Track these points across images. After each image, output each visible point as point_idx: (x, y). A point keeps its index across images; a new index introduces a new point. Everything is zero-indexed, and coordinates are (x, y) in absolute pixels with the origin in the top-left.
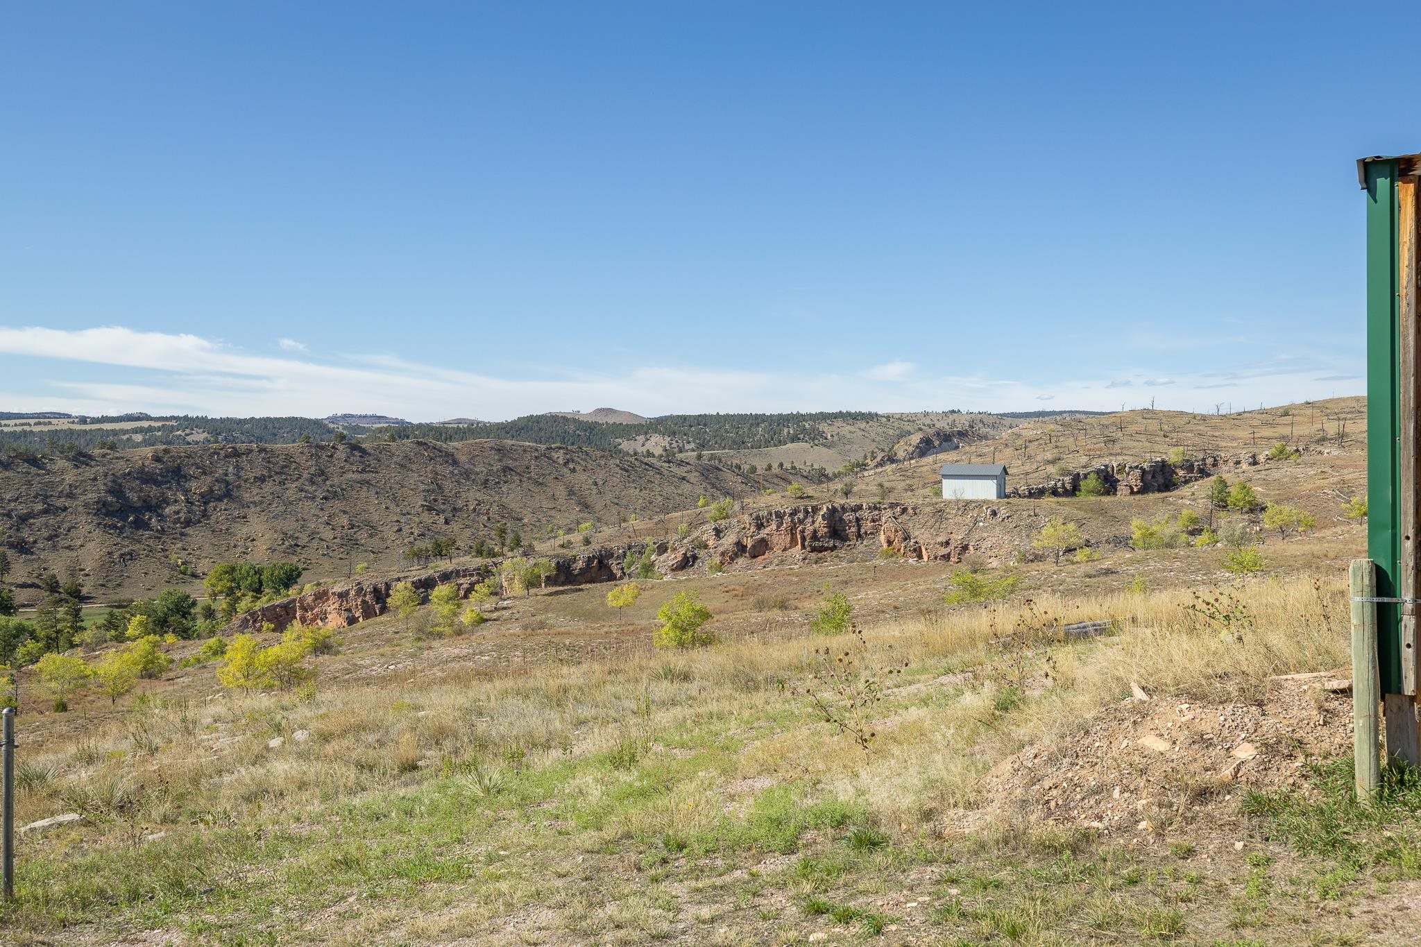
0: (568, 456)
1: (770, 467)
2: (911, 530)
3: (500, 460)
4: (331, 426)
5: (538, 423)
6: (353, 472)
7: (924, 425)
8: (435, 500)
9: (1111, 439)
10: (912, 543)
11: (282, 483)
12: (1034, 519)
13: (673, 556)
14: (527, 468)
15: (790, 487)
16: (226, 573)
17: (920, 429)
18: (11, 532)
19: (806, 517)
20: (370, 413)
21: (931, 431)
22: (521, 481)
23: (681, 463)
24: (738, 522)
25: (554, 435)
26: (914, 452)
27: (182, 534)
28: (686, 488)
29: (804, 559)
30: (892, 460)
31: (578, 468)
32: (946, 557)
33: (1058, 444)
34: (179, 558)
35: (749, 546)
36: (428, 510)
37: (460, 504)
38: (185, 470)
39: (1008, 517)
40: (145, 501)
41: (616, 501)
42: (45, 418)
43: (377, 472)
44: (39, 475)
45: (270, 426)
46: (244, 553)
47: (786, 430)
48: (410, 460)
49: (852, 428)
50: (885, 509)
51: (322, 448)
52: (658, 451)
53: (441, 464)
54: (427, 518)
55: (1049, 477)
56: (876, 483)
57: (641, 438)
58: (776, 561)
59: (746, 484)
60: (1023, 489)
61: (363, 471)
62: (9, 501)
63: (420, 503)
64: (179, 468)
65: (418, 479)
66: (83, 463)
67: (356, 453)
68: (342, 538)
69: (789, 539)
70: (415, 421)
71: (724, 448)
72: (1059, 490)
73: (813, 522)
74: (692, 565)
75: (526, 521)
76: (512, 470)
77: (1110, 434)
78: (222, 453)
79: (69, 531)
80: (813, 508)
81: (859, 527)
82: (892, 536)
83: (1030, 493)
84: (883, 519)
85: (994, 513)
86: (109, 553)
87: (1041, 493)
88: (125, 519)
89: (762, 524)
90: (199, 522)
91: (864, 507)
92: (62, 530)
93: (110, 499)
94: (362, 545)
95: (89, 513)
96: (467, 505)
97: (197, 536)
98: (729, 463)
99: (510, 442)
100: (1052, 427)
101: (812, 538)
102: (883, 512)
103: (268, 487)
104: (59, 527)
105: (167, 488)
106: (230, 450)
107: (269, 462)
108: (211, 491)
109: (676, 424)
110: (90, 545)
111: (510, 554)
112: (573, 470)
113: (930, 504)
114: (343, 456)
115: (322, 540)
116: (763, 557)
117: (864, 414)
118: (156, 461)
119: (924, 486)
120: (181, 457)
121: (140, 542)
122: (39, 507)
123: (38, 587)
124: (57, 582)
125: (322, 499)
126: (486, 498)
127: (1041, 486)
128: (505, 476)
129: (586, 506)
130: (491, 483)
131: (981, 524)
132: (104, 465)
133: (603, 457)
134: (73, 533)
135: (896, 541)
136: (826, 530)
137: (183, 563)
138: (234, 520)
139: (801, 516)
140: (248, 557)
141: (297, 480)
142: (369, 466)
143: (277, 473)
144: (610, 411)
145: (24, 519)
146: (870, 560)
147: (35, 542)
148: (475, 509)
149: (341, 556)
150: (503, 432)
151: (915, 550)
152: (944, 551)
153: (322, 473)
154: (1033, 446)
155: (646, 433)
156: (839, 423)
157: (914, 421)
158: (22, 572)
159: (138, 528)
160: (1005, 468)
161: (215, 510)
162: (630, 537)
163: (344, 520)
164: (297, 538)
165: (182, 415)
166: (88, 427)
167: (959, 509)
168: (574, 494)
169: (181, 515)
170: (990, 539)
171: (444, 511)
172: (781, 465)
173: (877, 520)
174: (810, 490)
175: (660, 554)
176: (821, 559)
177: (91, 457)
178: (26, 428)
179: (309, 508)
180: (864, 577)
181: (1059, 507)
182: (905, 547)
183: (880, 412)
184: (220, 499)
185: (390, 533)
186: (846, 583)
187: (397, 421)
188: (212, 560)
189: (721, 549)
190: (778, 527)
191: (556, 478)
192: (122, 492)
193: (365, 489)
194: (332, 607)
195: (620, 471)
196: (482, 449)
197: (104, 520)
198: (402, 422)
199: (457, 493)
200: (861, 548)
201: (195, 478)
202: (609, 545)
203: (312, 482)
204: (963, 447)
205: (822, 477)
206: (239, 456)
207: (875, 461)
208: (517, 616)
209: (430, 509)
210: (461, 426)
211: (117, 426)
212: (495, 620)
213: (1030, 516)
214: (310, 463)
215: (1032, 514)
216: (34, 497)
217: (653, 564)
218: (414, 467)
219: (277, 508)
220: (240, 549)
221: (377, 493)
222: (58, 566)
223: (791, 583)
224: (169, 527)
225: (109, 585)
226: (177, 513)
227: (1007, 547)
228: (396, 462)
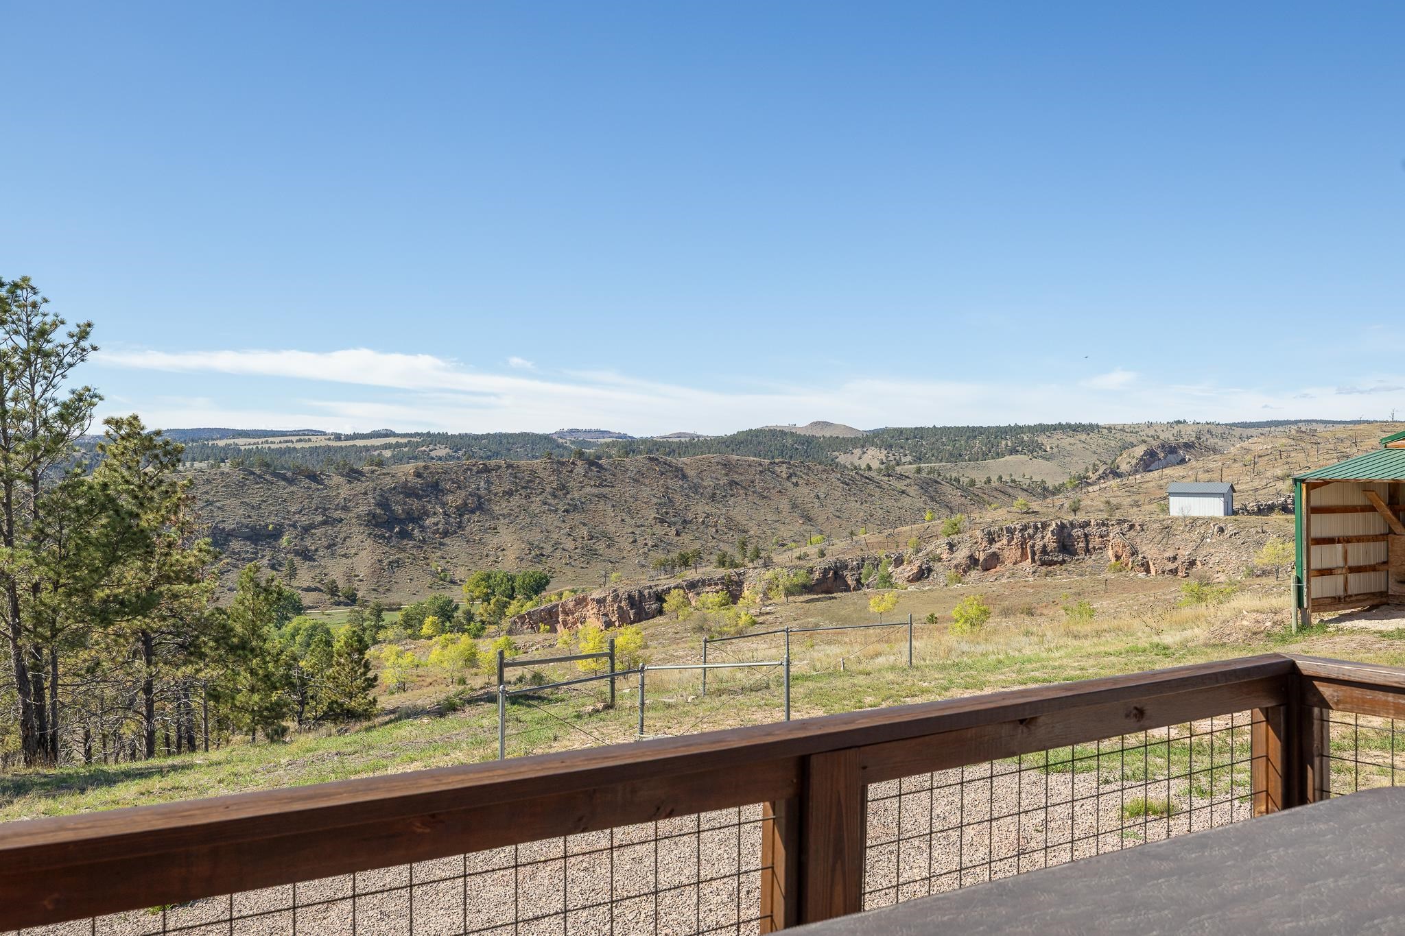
0: (791, 471)
1: (989, 481)
2: (1138, 546)
3: (727, 475)
4: (560, 441)
5: (757, 437)
6: (591, 486)
7: (1148, 436)
8: (667, 513)
9: (1345, 454)
10: (1139, 558)
11: (528, 497)
12: (1262, 535)
13: (909, 568)
14: (752, 482)
15: (1015, 503)
16: (483, 580)
17: (1144, 442)
18: (297, 541)
19: (1035, 533)
20: (594, 428)
21: (1155, 443)
22: (746, 494)
23: (901, 477)
24: (971, 537)
25: (772, 448)
26: (1137, 464)
27: (441, 544)
28: (906, 501)
29: (1034, 572)
30: (1116, 474)
31: (801, 482)
32: (1174, 572)
33: (1289, 460)
34: (438, 566)
35: (981, 560)
36: (660, 522)
37: (690, 516)
38: (442, 484)
39: (1235, 534)
40: (408, 513)
41: (838, 514)
42: (304, 435)
43: (612, 487)
44: (318, 490)
45: (505, 441)
46: (496, 562)
47: (1004, 443)
48: (643, 474)
49: (1072, 441)
50: (1113, 525)
51: (563, 464)
52: (875, 465)
53: (672, 479)
54: (659, 530)
55: (1278, 494)
56: (1103, 499)
57: (858, 452)
58: (1007, 574)
59: (966, 498)
60: (1251, 505)
61: (601, 485)
62: (294, 513)
63: (653, 516)
64: (437, 484)
65: (649, 492)
66: (355, 478)
67: (593, 468)
68: (583, 548)
69: (1020, 554)
70: (637, 436)
71: (941, 461)
72: (1289, 506)
73: (1043, 538)
74: (927, 577)
75: (752, 532)
76: (738, 484)
77: (1345, 450)
78: (475, 468)
79: (345, 540)
80: (1042, 524)
81: (1087, 542)
82: (1120, 551)
83: (1259, 509)
84: (1111, 535)
85: (1221, 530)
86: (379, 561)
87: (1271, 509)
88: (391, 530)
89: (994, 539)
90: (456, 533)
91: (1092, 523)
92: (338, 540)
93: (378, 511)
94: (601, 555)
95: (361, 524)
96: (696, 518)
97: (454, 545)
98: (948, 476)
99: (735, 457)
100: (1284, 441)
101: (1041, 553)
102: (1111, 528)
103: (516, 501)
104: (336, 537)
105: (427, 502)
106: (481, 466)
107: (516, 477)
108: (465, 504)
109: (893, 437)
110: (363, 554)
111: (750, 565)
112: (796, 484)
113: (1156, 521)
114: (582, 471)
115: (564, 550)
116: (994, 570)
117: (1084, 425)
118: (417, 476)
119: (1150, 502)
120: (438, 473)
121: (404, 551)
122: (319, 518)
123: (320, 590)
124: (337, 587)
125: (564, 512)
126: (714, 510)
127: (1270, 502)
128: (731, 490)
129: (809, 519)
130: (718, 497)
131: (1209, 540)
132: (373, 481)
133: (824, 471)
134: (348, 543)
135: (1124, 556)
136: (1055, 545)
137: (442, 571)
138: (485, 531)
139: (1031, 531)
140: (499, 565)
141: (541, 494)
142: (606, 480)
143: (523, 488)
144: (826, 424)
145: (307, 529)
146: (1099, 574)
147: (316, 550)
148: (703, 521)
149: (582, 565)
150: (723, 446)
151: (1143, 565)
152: (1171, 566)
153: (563, 487)
154: (1262, 462)
155: (863, 447)
156: (1058, 434)
157: (1137, 432)
158: (306, 577)
159: (403, 538)
160: (1232, 487)
161: (469, 521)
162: (862, 550)
163: (584, 532)
164: (542, 548)
165: (425, 432)
166: (343, 444)
167: (1186, 526)
168: (797, 507)
169: (440, 526)
170: (1217, 554)
171: (675, 523)
172: (1000, 478)
173: (1105, 536)
174: (1035, 506)
175: (896, 567)
176: (1051, 572)
177: (361, 473)
178: (290, 445)
179: (551, 520)
180: (1095, 589)
181: (1287, 525)
182: (1133, 562)
183: (1101, 423)
184: (473, 512)
185: (625, 543)
186: (1079, 594)
187: (620, 436)
188: (467, 568)
189: (955, 562)
190: (1009, 542)
191: (780, 492)
192: (389, 505)
193: (603, 502)
194: (591, 612)
195: (841, 485)
196: (710, 464)
197: (374, 530)
198: (625, 436)
199: (687, 508)
200: (1090, 562)
201: (452, 492)
202: (842, 557)
203: (555, 497)
204: (1190, 460)
205: (1045, 492)
206: (489, 472)
207: (1097, 473)
208: (781, 620)
209: (662, 521)
210: (683, 440)
211: (369, 442)
212: (761, 623)
213: (1257, 532)
214: (552, 478)
215: (1260, 531)
216: (315, 510)
217: (890, 575)
218: (646, 481)
219: (524, 520)
220: (491, 558)
221: (613, 506)
222: (336, 571)
223: (1027, 594)
224: (429, 537)
225: (380, 589)
226: (436, 524)
227: (1235, 563)
228: (629, 477)
